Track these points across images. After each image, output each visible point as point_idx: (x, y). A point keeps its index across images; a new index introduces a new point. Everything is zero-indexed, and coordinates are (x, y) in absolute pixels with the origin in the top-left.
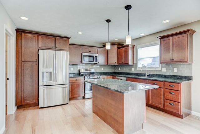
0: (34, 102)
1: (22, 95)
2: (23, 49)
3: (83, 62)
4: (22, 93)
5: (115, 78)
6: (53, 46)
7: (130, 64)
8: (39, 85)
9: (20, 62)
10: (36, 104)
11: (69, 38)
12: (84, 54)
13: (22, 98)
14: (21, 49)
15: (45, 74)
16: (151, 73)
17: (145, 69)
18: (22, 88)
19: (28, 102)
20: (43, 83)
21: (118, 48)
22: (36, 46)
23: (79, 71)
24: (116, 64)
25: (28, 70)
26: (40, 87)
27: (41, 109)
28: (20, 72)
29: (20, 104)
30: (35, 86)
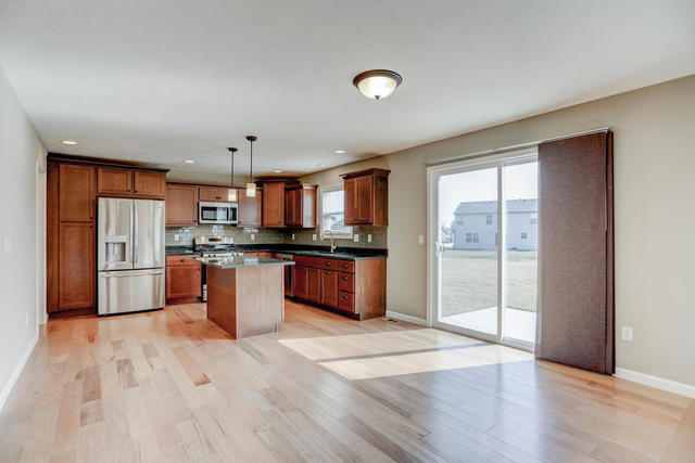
0: (88, 304)
1: (61, 290)
2: (62, 196)
3: (201, 221)
4: (61, 287)
5: (275, 257)
6: (129, 188)
7: (305, 226)
8: (99, 269)
9: (56, 221)
10: (92, 310)
11: (167, 171)
12: (202, 204)
13: (61, 296)
14: (59, 196)
15: (111, 246)
16: (341, 245)
17: (329, 237)
18: (61, 276)
19: (74, 304)
20: (107, 266)
21: (286, 190)
22: (92, 189)
23: (194, 241)
24: (282, 225)
25: (73, 240)
26: (100, 274)
27: (101, 318)
28: (55, 243)
29: (55, 309)
30: (89, 272)
